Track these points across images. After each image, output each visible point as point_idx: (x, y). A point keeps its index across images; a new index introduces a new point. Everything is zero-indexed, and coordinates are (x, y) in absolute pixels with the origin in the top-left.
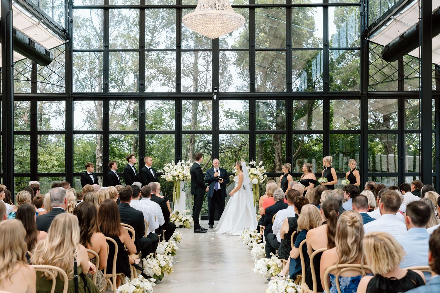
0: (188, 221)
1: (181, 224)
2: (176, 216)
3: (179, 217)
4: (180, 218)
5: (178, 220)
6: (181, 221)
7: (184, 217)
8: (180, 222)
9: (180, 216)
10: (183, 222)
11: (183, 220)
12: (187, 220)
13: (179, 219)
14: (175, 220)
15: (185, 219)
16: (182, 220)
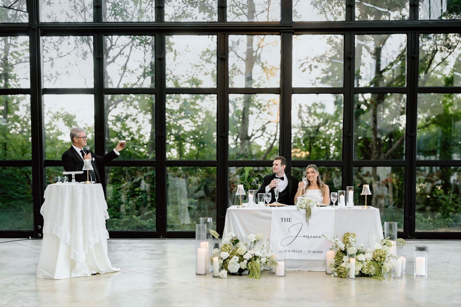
0: (258, 261)
1: (243, 265)
2: (232, 248)
3: (238, 251)
4: (242, 253)
5: (236, 258)
6: (241, 259)
7: (249, 251)
8: (239, 262)
9: (242, 248)
10: (246, 262)
11: (248, 256)
12: (255, 257)
13: (238, 255)
14: (229, 258)
15: (251, 257)
16: (245, 257)
